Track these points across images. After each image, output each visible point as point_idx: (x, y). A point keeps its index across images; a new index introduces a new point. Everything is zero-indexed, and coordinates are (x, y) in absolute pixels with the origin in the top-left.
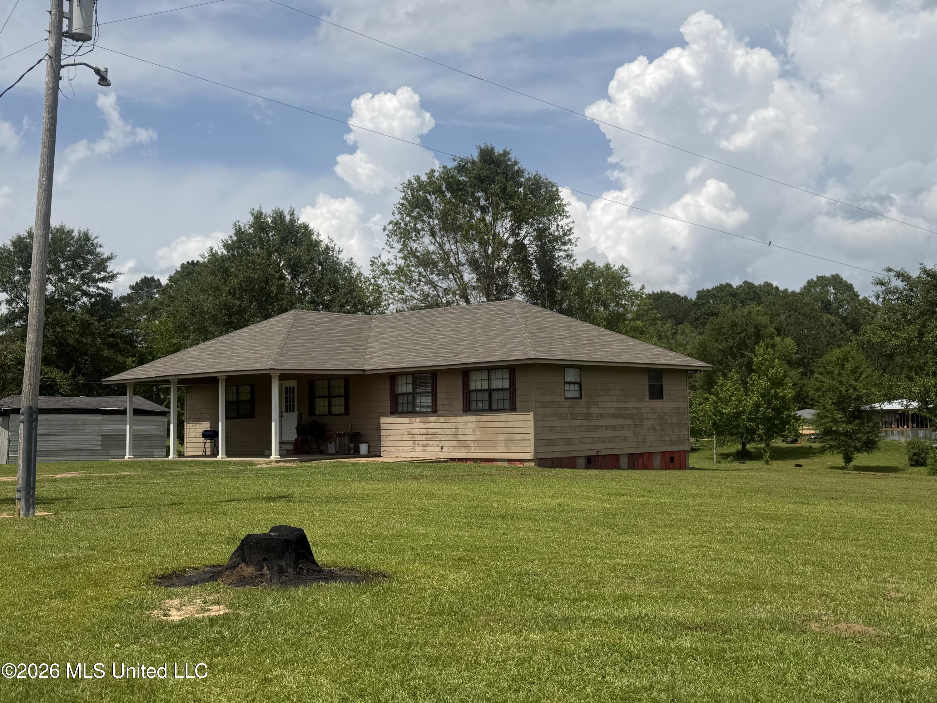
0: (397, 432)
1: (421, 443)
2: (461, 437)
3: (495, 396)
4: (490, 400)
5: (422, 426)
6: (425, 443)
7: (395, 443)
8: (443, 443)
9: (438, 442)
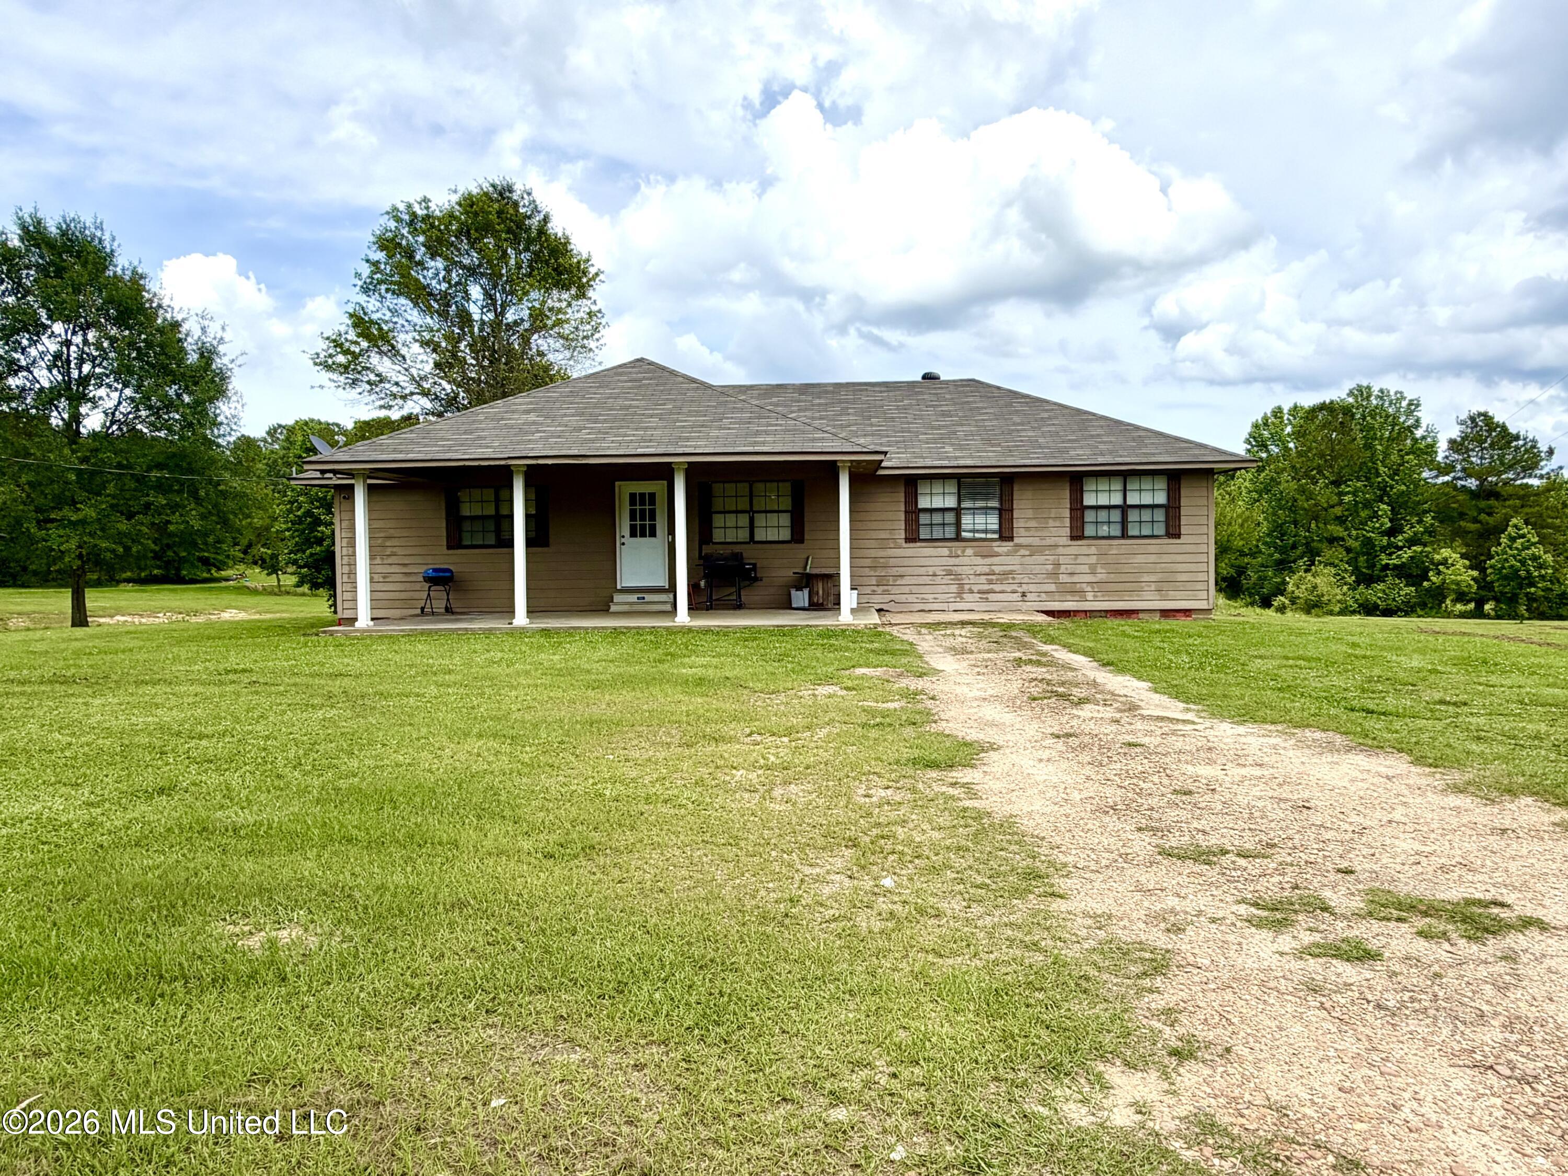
0: (922, 571)
1: (975, 588)
2: (1063, 578)
3: (1133, 516)
4: (1124, 523)
5: (979, 560)
6: (986, 587)
7: (915, 589)
8: (1025, 588)
9: (1015, 587)
